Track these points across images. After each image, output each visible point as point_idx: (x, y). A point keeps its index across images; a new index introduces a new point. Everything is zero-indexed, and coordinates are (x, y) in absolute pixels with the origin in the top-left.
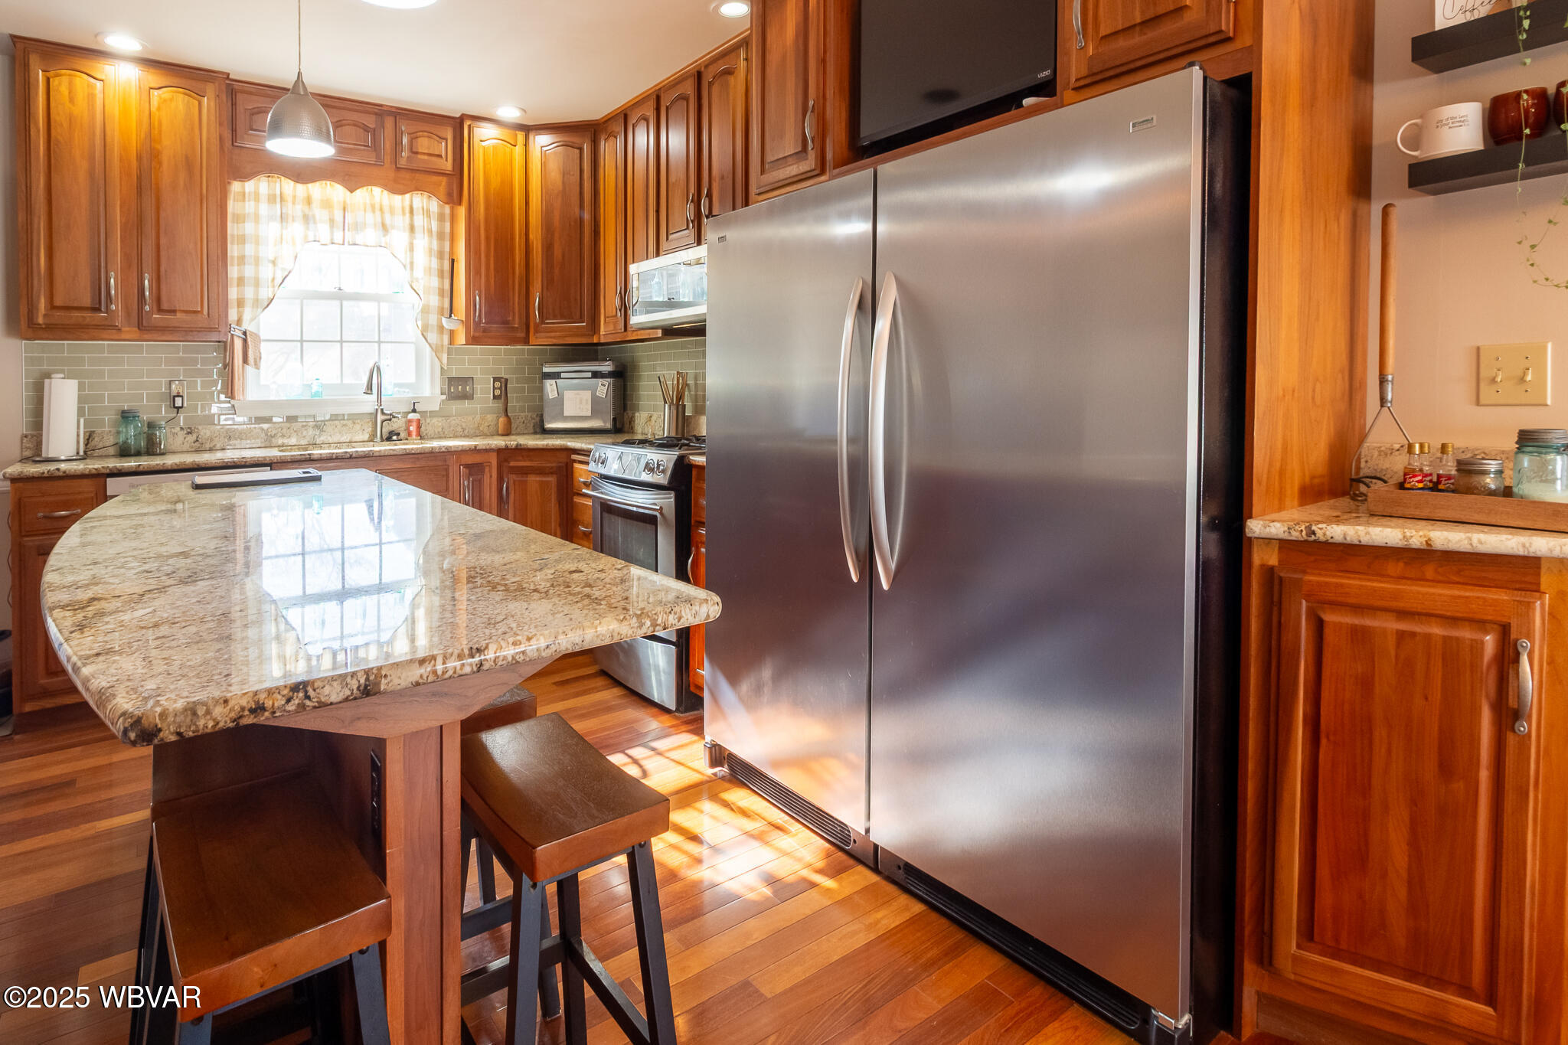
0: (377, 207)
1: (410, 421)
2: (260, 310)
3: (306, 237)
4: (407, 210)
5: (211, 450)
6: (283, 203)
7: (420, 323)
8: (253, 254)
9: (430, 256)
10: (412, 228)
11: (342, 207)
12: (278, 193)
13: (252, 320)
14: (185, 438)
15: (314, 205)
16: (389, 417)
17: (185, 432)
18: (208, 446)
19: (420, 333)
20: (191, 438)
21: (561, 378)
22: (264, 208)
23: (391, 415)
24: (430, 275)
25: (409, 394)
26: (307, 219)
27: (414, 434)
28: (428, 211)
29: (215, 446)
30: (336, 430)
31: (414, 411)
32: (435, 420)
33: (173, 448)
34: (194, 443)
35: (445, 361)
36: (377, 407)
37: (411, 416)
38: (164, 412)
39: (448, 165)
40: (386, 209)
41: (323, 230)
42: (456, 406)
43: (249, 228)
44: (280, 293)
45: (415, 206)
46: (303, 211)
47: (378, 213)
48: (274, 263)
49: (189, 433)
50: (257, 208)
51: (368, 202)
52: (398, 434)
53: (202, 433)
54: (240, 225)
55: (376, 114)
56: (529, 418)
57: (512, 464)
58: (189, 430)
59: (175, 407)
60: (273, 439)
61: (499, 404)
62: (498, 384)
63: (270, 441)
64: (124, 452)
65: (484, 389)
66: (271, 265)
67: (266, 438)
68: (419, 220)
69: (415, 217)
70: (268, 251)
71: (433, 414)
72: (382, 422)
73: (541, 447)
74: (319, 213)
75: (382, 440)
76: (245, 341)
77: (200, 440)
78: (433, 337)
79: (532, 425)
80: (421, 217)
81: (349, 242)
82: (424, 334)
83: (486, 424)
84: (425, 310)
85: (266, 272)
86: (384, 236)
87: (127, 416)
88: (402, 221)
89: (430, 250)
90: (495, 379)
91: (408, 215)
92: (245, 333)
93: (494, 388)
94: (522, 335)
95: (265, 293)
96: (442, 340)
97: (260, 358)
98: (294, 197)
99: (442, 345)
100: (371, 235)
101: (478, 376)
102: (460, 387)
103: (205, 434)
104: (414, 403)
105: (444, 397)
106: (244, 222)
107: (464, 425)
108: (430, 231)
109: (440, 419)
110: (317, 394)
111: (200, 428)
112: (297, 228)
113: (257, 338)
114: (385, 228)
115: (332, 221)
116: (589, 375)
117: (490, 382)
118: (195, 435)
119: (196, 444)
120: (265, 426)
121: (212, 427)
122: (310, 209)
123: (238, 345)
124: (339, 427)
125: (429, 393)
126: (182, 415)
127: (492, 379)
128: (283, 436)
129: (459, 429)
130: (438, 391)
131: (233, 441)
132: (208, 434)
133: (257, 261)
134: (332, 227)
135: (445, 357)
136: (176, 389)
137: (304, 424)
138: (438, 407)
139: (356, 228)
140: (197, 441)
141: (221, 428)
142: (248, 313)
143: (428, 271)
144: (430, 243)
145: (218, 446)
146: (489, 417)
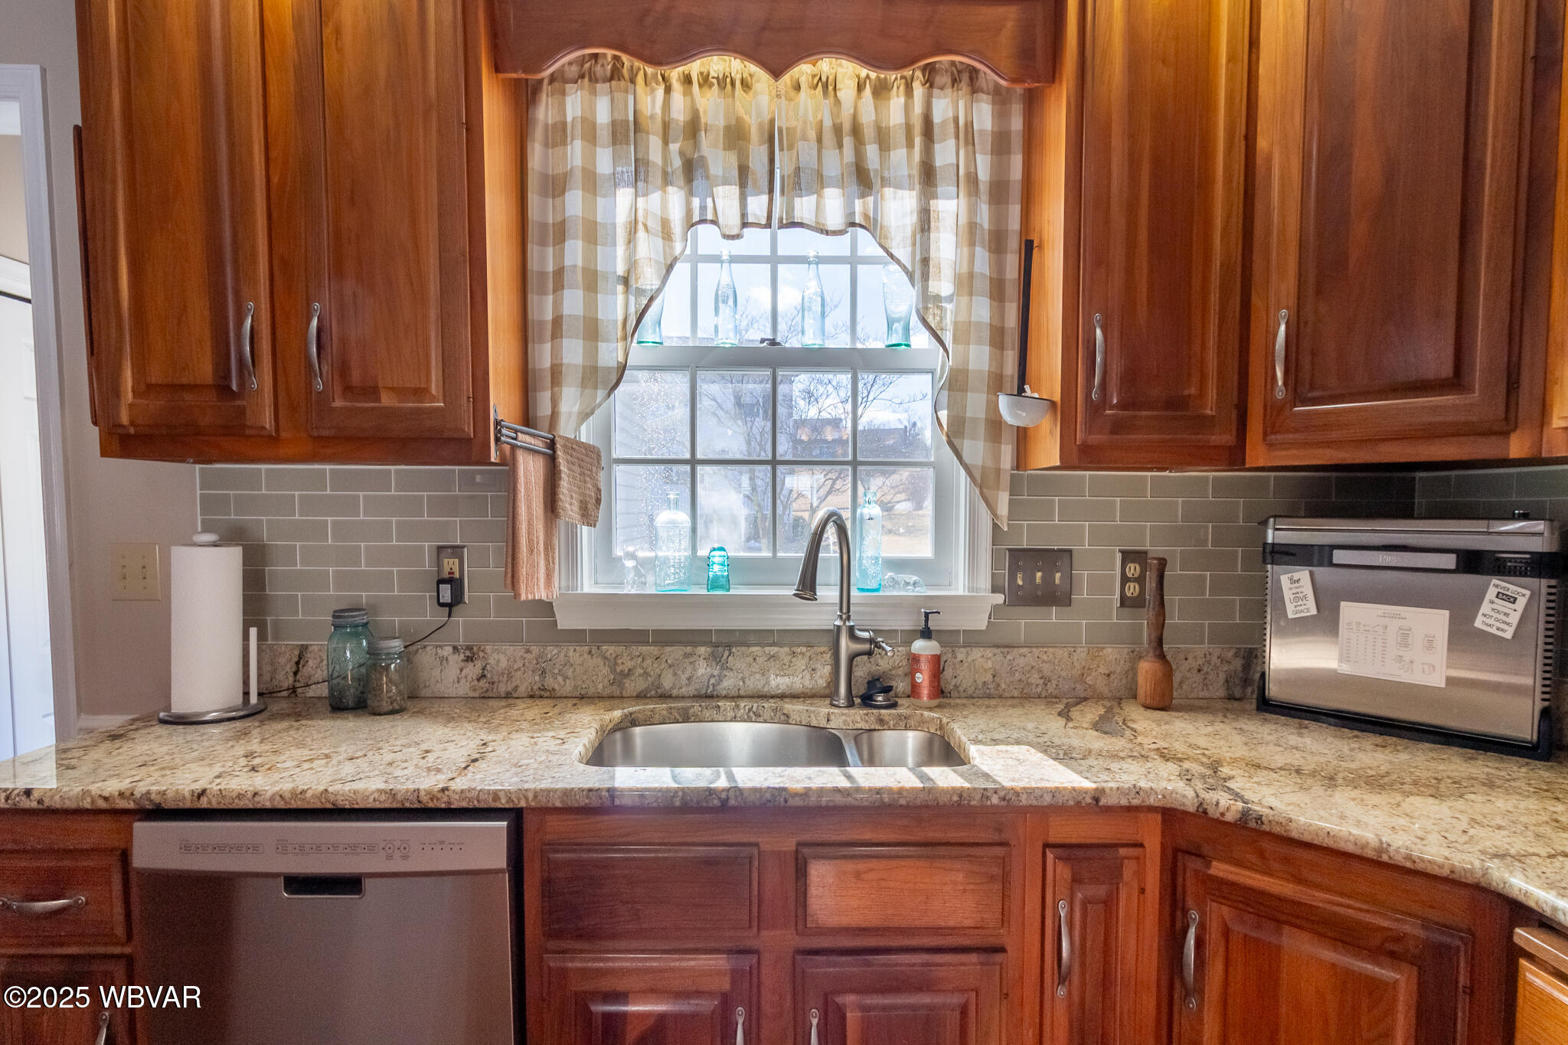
0: (847, 127)
1: (916, 658)
2: (601, 394)
6: (638, 135)
7: (943, 415)
8: (580, 263)
9: (972, 244)
10: (928, 175)
11: (766, 136)
12: (631, 118)
13: (585, 415)
14: (461, 670)
15: (705, 141)
16: (866, 647)
17: (462, 656)
18: (503, 689)
19: (944, 438)
20: (473, 670)
21: (1331, 564)
22: (604, 158)
23: (871, 641)
24: (971, 294)
26: (690, 172)
27: (925, 692)
28: (969, 125)
29: (516, 688)
30: (755, 668)
31: (926, 633)
32: (977, 653)
33: (441, 689)
34: (478, 680)
35: (1003, 509)
36: (838, 623)
37: (920, 646)
38: (430, 613)
40: (869, 133)
41: (726, 198)
42: (1027, 622)
45: (937, 118)
46: (681, 155)
48: (626, 281)
49: (469, 659)
50: (590, 157)
51: (828, 123)
52: (889, 690)
53: (492, 661)
54: (558, 200)
58: (468, 653)
59: (442, 605)
60: (627, 681)
62: (1135, 570)
63: (621, 685)
65: (1101, 583)
66: (620, 288)
67: (612, 677)
69: (937, 147)
71: (972, 639)
72: (852, 658)
75: (851, 704)
76: (552, 460)
77: (489, 676)
78: (974, 447)
80: (952, 142)
81: (781, 220)
82: (956, 442)
83: (1102, 671)
84: (958, 382)
85: (615, 306)
86: (863, 196)
88: (903, 160)
89: (972, 227)
90: (1130, 558)
91: (918, 144)
92: (552, 444)
93: (1126, 580)
94: (1227, 439)
95: (610, 354)
96: (997, 457)
97: (598, 501)
98: (666, 126)
99: (998, 471)
101: (1083, 546)
102: (1039, 575)
103: (498, 661)
104: (927, 615)
105: (1000, 598)
106: (563, 192)
107: (1047, 669)
109: (989, 652)
110: (714, 583)
111: (488, 648)
112: (670, 196)
113: (591, 458)
114: (861, 179)
115: (743, 171)
116: (1449, 561)
117: (1114, 565)
118: (479, 664)
119: (483, 683)
120: (610, 650)
121: (509, 649)
122: (696, 145)
123: (530, 471)
124: (760, 660)
125: (959, 588)
126: (459, 620)
127: (1119, 556)
128: (646, 674)
129: (1035, 678)
130: (985, 582)
131: (550, 682)
132: (504, 664)
133: (592, 281)
134: (743, 185)
135: (1003, 501)
136: (450, 564)
137: (689, 649)
138: (980, 623)
139: (797, 184)
140: (484, 676)
141: (528, 651)
142: (570, 400)
143: (966, 283)
144: (972, 210)
145: (523, 690)
146: (1109, 652)
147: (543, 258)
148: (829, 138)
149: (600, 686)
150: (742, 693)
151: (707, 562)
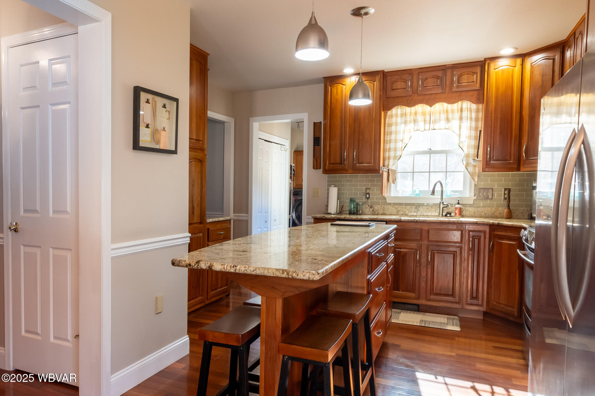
0: (445, 111)
1: (456, 208)
3: (414, 129)
4: (459, 110)
5: (377, 214)
6: (406, 116)
7: (464, 162)
8: (394, 138)
9: (471, 130)
10: (461, 118)
11: (429, 114)
12: (404, 112)
13: (393, 164)
14: (369, 209)
16: (446, 206)
18: (377, 213)
19: (465, 167)
20: (371, 209)
22: (399, 120)
23: (447, 205)
24: (470, 139)
25: (457, 195)
26: (415, 121)
27: (458, 214)
28: (470, 108)
29: (379, 213)
30: (424, 210)
31: (458, 203)
32: (470, 208)
33: (366, 213)
36: (441, 201)
37: (457, 206)
38: (364, 200)
39: (478, 86)
40: (450, 111)
41: (421, 125)
42: (482, 202)
43: (393, 128)
44: (404, 153)
45: (464, 108)
46: (413, 118)
47: (445, 114)
48: (402, 140)
49: (371, 208)
50: (396, 120)
51: (442, 109)
52: (450, 214)
53: (375, 208)
54: (391, 128)
55: (443, 70)
56: (525, 210)
57: (496, 233)
58: (371, 207)
59: (367, 198)
60: (399, 212)
61: (506, 203)
62: (506, 192)
63: (398, 213)
64: (350, 213)
65: (499, 195)
66: (401, 142)
67: (396, 211)
68: (465, 114)
69: (463, 112)
70: (400, 137)
71: (469, 205)
72: (443, 208)
73: (510, 225)
74: (420, 118)
75: (443, 216)
76: (388, 173)
78: (471, 169)
79: (527, 214)
80: (466, 111)
81: (432, 129)
82: (467, 167)
83: (499, 212)
84: (467, 156)
85: (400, 145)
86: (448, 123)
87: (352, 200)
88: (457, 115)
89: (471, 127)
90: (505, 189)
91: (459, 112)
92: (389, 170)
93: (505, 194)
94: (516, 166)
95: (399, 153)
96: (475, 170)
97: (396, 179)
98: (411, 113)
99: (475, 173)
100: (442, 124)
101: (495, 188)
102: (485, 193)
103: (376, 208)
104: (459, 200)
105: (476, 198)
106: (392, 126)
107: (486, 212)
108: (471, 119)
109: (473, 208)
110: (417, 195)
111: (374, 206)
112: (411, 126)
113: (395, 172)
114: (448, 120)
115: (425, 120)
117: (502, 191)
118: (373, 209)
119: (373, 212)
120: (396, 206)
121: (378, 206)
122: (416, 117)
123: (385, 175)
124: (425, 209)
125: (467, 195)
126: (369, 201)
127: (503, 189)
128: (403, 211)
129: (483, 214)
130: (473, 194)
131: (385, 212)
132: (377, 209)
133: (396, 141)
134: (425, 123)
135: (476, 179)
136: (368, 191)
137: (411, 206)
138: (471, 202)
139: (435, 122)
140: (373, 211)
141: (381, 206)
142: (392, 162)
143: (470, 137)
144: (471, 124)
145: (380, 213)
146: (500, 209)
147: (387, 138)
148: (442, 112)
149: (394, 213)
150: (421, 215)
151: (415, 191)
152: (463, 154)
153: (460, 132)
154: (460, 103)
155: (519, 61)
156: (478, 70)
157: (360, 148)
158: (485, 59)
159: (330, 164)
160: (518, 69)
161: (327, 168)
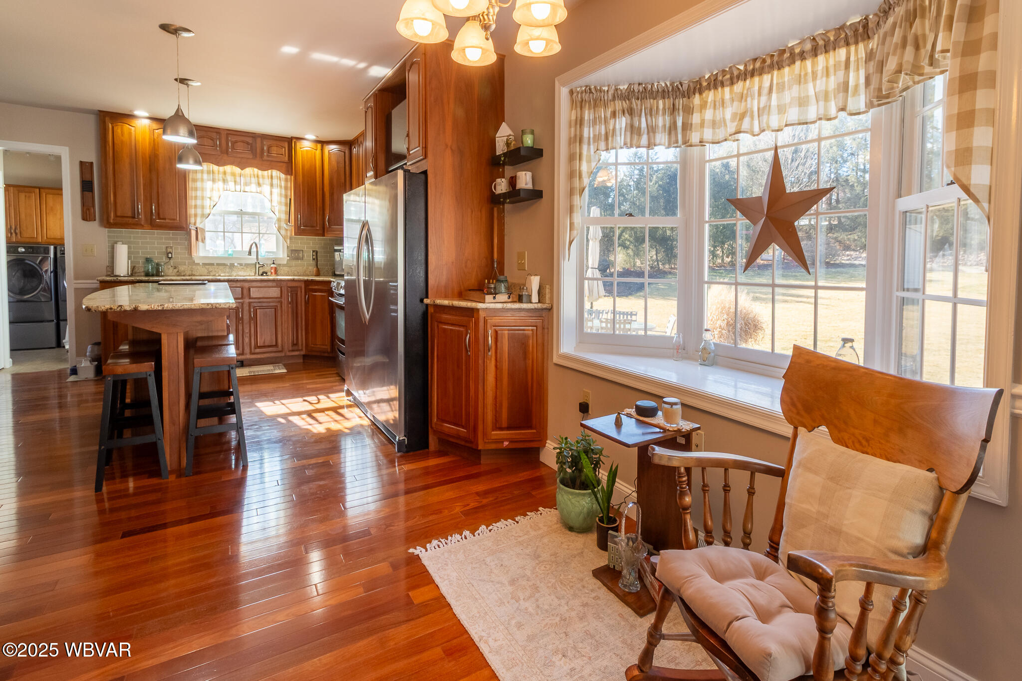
0: (256, 176)
1: (272, 268)
2: (204, 219)
3: (224, 188)
4: (270, 177)
5: (184, 276)
7: (277, 225)
8: (200, 195)
9: (281, 197)
10: (272, 185)
11: (239, 175)
12: (211, 170)
13: (201, 223)
14: (173, 270)
15: (227, 175)
16: (262, 265)
17: (173, 268)
19: (277, 230)
20: (176, 271)
22: (205, 176)
25: (272, 256)
26: (224, 181)
27: (273, 273)
28: (280, 177)
31: (274, 263)
32: (284, 268)
33: (168, 274)
35: (288, 242)
36: (256, 261)
37: (272, 265)
38: (164, 259)
39: (286, 159)
40: (260, 176)
41: (231, 185)
42: (294, 263)
43: (199, 184)
44: (212, 212)
45: (273, 176)
46: (222, 177)
47: (256, 178)
48: (210, 198)
50: (202, 176)
51: (252, 173)
52: (266, 273)
53: (180, 269)
55: (252, 137)
56: (328, 269)
57: (310, 287)
59: (168, 257)
60: (211, 273)
61: (314, 263)
62: (314, 253)
64: (147, 275)
65: (309, 256)
66: (209, 199)
67: (208, 272)
68: (275, 181)
69: (274, 180)
70: (208, 194)
71: (284, 265)
72: (259, 267)
74: (229, 178)
75: (259, 275)
76: (197, 231)
77: (179, 272)
78: (283, 232)
79: (330, 272)
81: (243, 190)
82: (279, 231)
83: (308, 271)
84: (279, 220)
85: (207, 203)
86: (259, 188)
87: (148, 260)
88: (268, 181)
89: (281, 194)
90: (313, 251)
91: (270, 179)
92: (197, 228)
93: (313, 255)
94: (321, 232)
95: (207, 211)
96: (286, 234)
97: (204, 239)
98: (218, 172)
99: (287, 236)
100: (253, 187)
101: (305, 249)
102: (297, 254)
104: (274, 260)
105: (289, 258)
106: (197, 182)
107: (298, 271)
108: (281, 187)
109: (286, 267)
110: (230, 255)
111: (179, 266)
112: (220, 184)
113: (203, 230)
114: (259, 184)
115: (235, 181)
117: (311, 252)
118: (177, 269)
120: (207, 267)
121: (185, 266)
122: (225, 177)
123: (193, 233)
125: (281, 256)
126: (172, 261)
128: (215, 271)
129: (296, 272)
130: (286, 255)
131: (193, 273)
132: (183, 269)
133: (203, 198)
134: (235, 184)
135: (288, 241)
136: (169, 250)
137: (224, 267)
138: (285, 263)
139: (246, 184)
142: (199, 220)
143: (280, 203)
144: (281, 191)
145: (187, 274)
146: (310, 268)
147: (192, 193)
148: (252, 176)
149: (205, 274)
151: (228, 251)
152: (275, 218)
153: (271, 197)
154: (270, 171)
155: (319, 146)
156: (286, 145)
157: (160, 201)
158: (292, 137)
159: (116, 216)
160: (318, 152)
161: (112, 221)
